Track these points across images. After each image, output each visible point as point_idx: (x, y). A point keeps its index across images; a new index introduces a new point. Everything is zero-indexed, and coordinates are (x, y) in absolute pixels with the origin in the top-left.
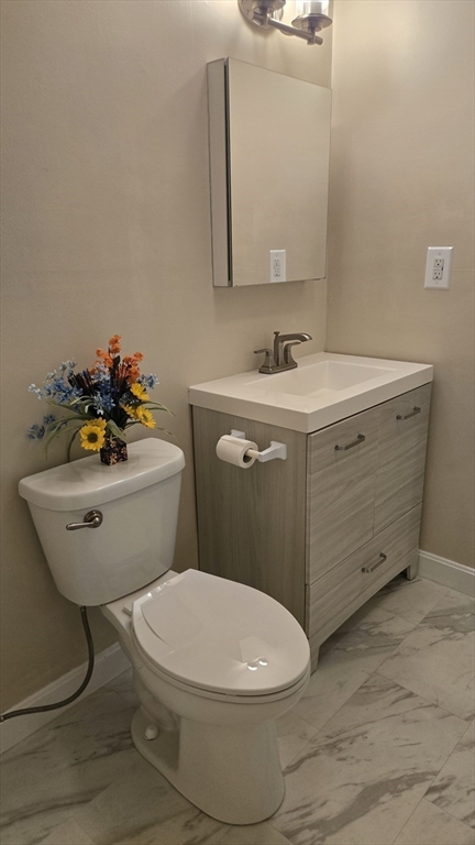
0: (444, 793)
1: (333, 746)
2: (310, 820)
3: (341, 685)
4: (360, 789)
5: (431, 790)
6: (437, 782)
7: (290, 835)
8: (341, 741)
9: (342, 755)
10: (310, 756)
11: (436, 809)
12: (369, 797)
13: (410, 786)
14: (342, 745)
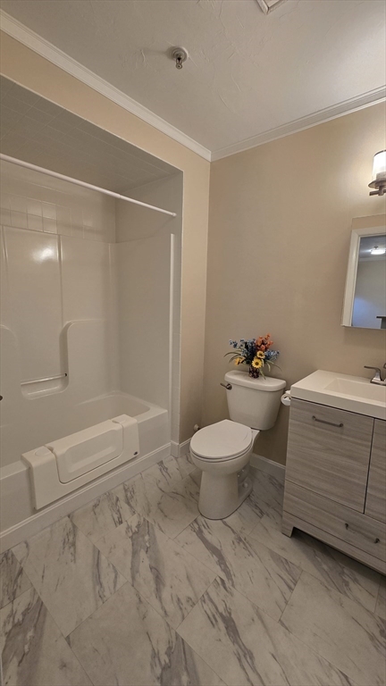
0: (222, 587)
1: (240, 540)
2: (203, 528)
3: (283, 549)
4: (219, 548)
5: (222, 581)
6: (228, 584)
7: (196, 521)
8: (244, 544)
9: (236, 543)
10: (232, 530)
11: (212, 581)
12: (215, 551)
13: (223, 570)
14: (241, 544)
